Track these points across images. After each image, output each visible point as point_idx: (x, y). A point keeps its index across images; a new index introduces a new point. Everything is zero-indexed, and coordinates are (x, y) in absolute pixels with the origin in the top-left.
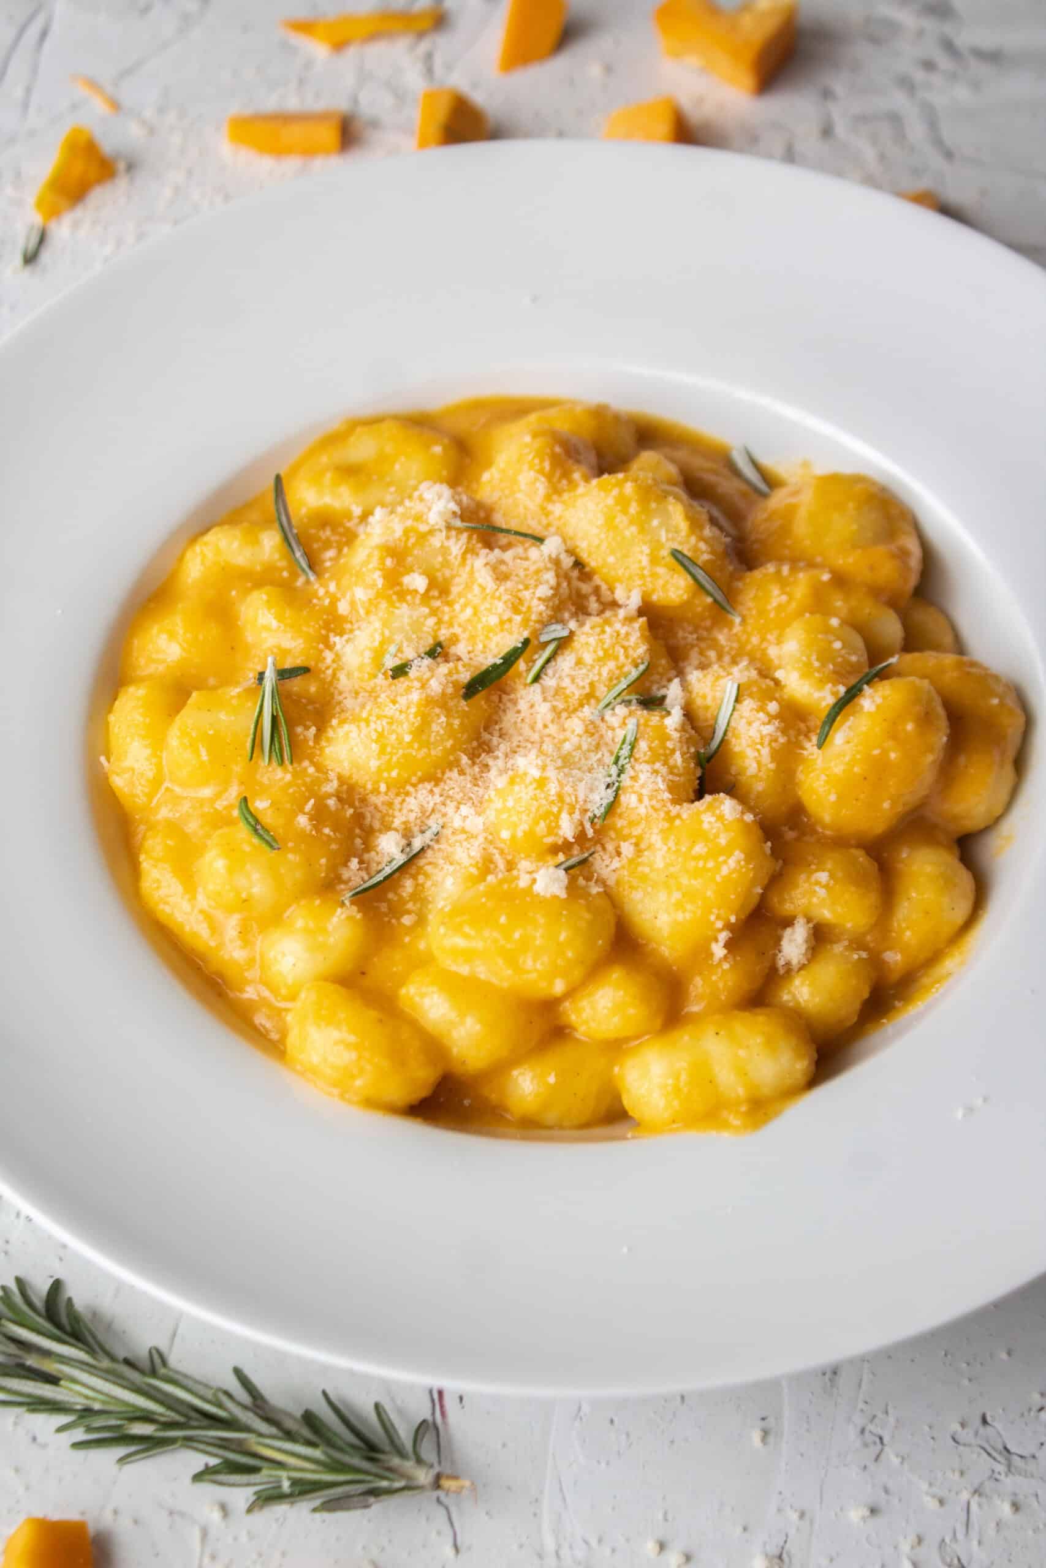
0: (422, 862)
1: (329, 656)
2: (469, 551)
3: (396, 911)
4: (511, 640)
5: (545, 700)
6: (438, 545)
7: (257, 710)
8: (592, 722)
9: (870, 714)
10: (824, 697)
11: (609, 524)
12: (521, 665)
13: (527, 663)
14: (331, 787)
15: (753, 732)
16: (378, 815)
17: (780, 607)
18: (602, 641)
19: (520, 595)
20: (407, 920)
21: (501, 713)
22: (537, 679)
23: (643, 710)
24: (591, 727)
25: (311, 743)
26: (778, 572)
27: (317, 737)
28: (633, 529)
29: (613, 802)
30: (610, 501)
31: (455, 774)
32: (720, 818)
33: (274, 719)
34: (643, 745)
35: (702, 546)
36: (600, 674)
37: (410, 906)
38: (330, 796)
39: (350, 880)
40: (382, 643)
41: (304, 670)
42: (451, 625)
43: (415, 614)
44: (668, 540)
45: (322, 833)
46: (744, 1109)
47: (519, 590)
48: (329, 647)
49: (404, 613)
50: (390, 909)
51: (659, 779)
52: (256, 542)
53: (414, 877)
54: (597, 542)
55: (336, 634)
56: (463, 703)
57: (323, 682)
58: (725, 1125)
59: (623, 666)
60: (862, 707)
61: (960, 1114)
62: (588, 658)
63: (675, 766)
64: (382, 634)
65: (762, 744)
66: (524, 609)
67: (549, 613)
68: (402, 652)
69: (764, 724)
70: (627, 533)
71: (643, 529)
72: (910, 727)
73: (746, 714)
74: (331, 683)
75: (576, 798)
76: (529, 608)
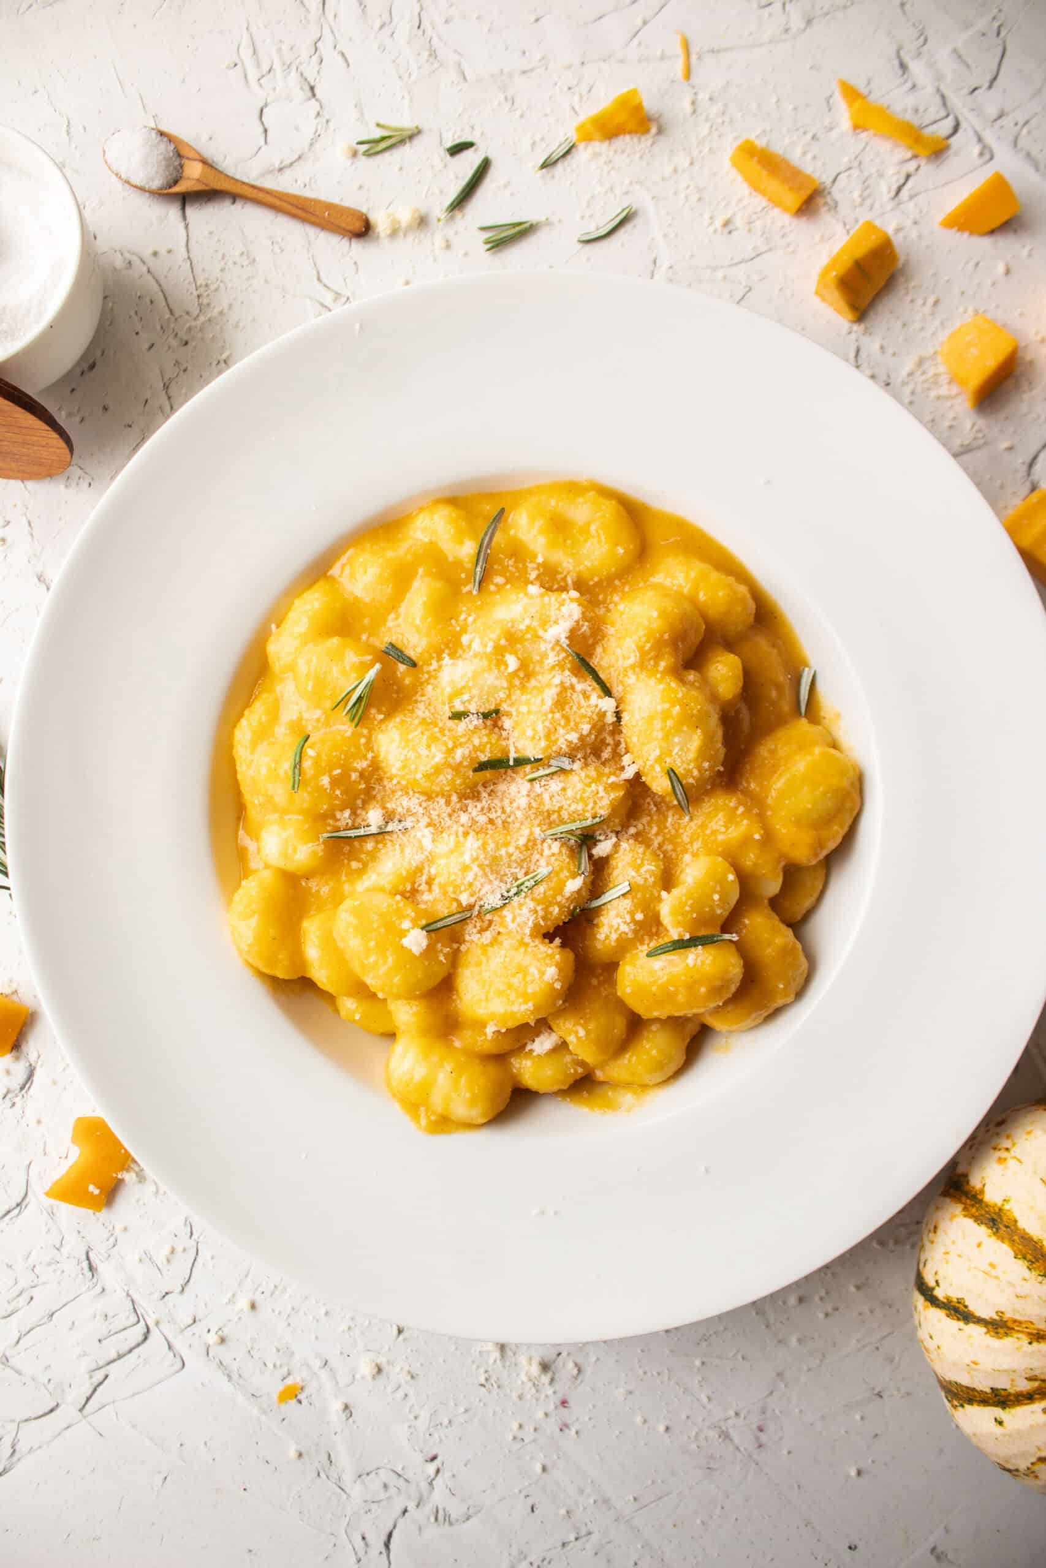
0: (387, 837)
1: (434, 665)
2: (560, 666)
3: (352, 855)
4: (531, 752)
5: (528, 795)
6: (543, 649)
7: (353, 686)
8: (535, 840)
9: (687, 965)
10: (674, 933)
11: (650, 720)
12: (528, 768)
13: (532, 769)
14: (362, 764)
15: (616, 922)
16: (382, 793)
17: (715, 832)
18: (584, 791)
19: (558, 727)
20: (354, 865)
21: (501, 780)
22: (532, 780)
23: (568, 857)
24: (530, 844)
25: (376, 723)
26: (736, 808)
27: (382, 721)
28: (660, 735)
29: (497, 909)
30: (659, 708)
31: (442, 801)
32: (542, 973)
33: (360, 699)
34: (541, 889)
35: (696, 773)
36: (570, 806)
37: (363, 856)
38: (355, 770)
39: (338, 820)
40: (464, 687)
41: (414, 664)
42: (511, 705)
43: (497, 683)
44: (677, 754)
45: (334, 792)
46: (433, 1118)
47: (560, 725)
48: (440, 659)
49: (490, 679)
50: (350, 851)
51: (532, 919)
52: (462, 543)
53: (377, 842)
54: (634, 723)
55: (449, 655)
56: (471, 773)
57: (418, 679)
58: (416, 1117)
59: (588, 811)
60: (687, 958)
61: (534, 1212)
62: (570, 793)
63: (551, 913)
64: (467, 682)
65: (616, 931)
66: (553, 738)
67: (567, 750)
68: (470, 703)
69: (625, 923)
70: (655, 734)
71: (667, 737)
72: (703, 990)
73: (621, 908)
74: (422, 684)
75: (480, 890)
76: (557, 740)
